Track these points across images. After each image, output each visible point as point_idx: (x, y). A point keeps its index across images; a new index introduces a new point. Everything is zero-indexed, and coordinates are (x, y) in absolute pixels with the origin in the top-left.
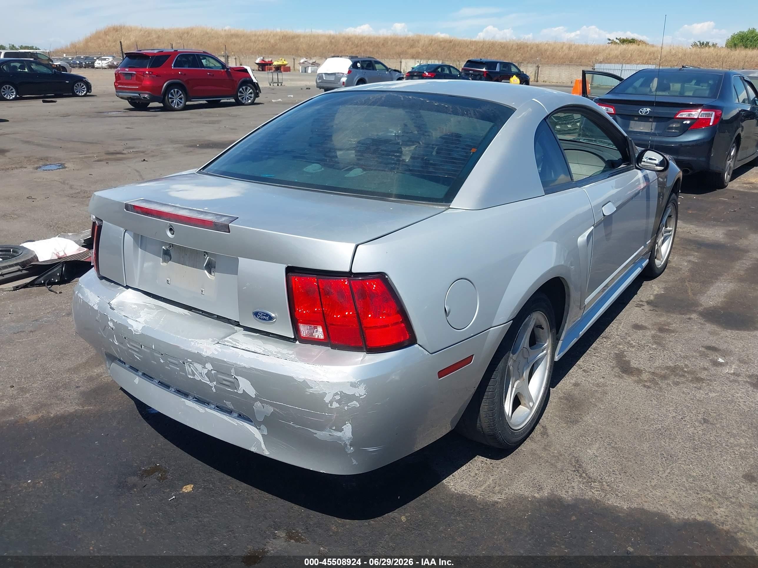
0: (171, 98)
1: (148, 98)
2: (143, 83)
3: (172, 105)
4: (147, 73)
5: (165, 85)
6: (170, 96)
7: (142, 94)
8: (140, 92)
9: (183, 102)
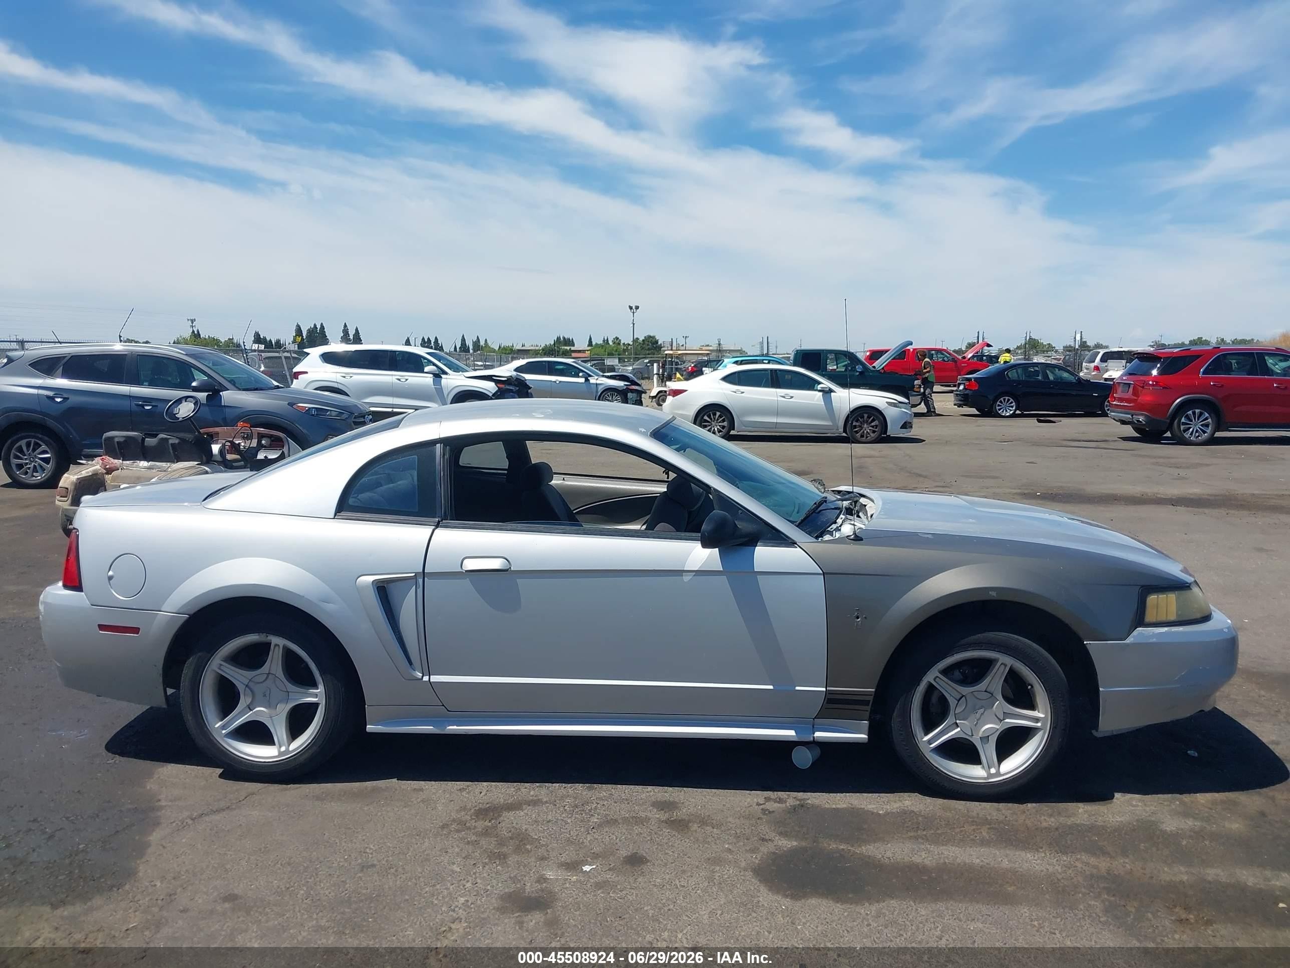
0: (1184, 424)
1: (1144, 422)
2: (1140, 398)
3: (1185, 434)
4: (1151, 383)
5: (1178, 401)
6: (1183, 420)
7: (1136, 415)
8: (1133, 412)
9: (1208, 431)
